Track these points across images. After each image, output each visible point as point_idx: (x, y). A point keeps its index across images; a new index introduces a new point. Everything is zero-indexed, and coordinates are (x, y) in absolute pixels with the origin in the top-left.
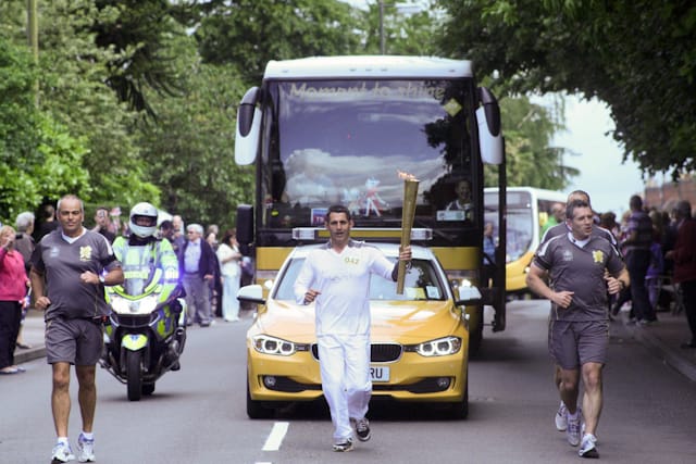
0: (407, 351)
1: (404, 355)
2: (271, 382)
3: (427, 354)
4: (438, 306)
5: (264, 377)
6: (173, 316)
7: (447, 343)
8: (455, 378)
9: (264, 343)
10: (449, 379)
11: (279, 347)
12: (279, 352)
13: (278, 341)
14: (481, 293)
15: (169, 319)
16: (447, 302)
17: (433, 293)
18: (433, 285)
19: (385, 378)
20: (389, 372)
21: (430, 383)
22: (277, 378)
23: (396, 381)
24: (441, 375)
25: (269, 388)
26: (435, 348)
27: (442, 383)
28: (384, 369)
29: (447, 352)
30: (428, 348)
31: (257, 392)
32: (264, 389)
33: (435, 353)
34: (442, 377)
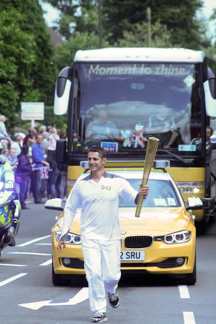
0: (156, 240)
1: (154, 243)
2: (67, 262)
3: (169, 242)
4: (176, 210)
5: (63, 259)
6: (11, 211)
7: (182, 235)
8: (187, 258)
10: (184, 258)
11: (72, 239)
12: (72, 242)
13: (71, 235)
14: (203, 202)
15: (8, 213)
16: (180, 208)
17: (172, 202)
18: (172, 197)
19: (142, 259)
20: (144, 255)
21: (171, 261)
22: (71, 259)
23: (149, 260)
24: (178, 256)
25: (66, 266)
26: (174, 238)
27: (179, 261)
28: (141, 252)
29: (182, 241)
30: (169, 238)
31: (59, 269)
32: (63, 266)
33: (174, 242)
34: (179, 257)
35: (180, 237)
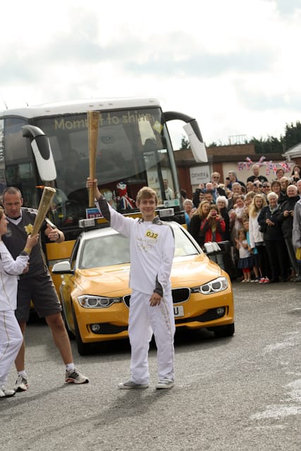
0: (193, 292)
1: (191, 295)
2: (94, 329)
3: (206, 292)
5: (91, 325)
7: (219, 283)
8: (228, 307)
9: (87, 300)
10: (224, 308)
11: (99, 302)
12: (98, 306)
13: (97, 298)
19: (181, 314)
20: (183, 310)
21: (211, 313)
22: (100, 324)
23: (189, 315)
24: (218, 306)
25: (95, 332)
26: (211, 287)
27: (220, 312)
28: (179, 307)
29: (219, 290)
30: (206, 289)
31: (87, 337)
32: (92, 333)
33: (212, 291)
34: (218, 308)
35: (216, 286)
